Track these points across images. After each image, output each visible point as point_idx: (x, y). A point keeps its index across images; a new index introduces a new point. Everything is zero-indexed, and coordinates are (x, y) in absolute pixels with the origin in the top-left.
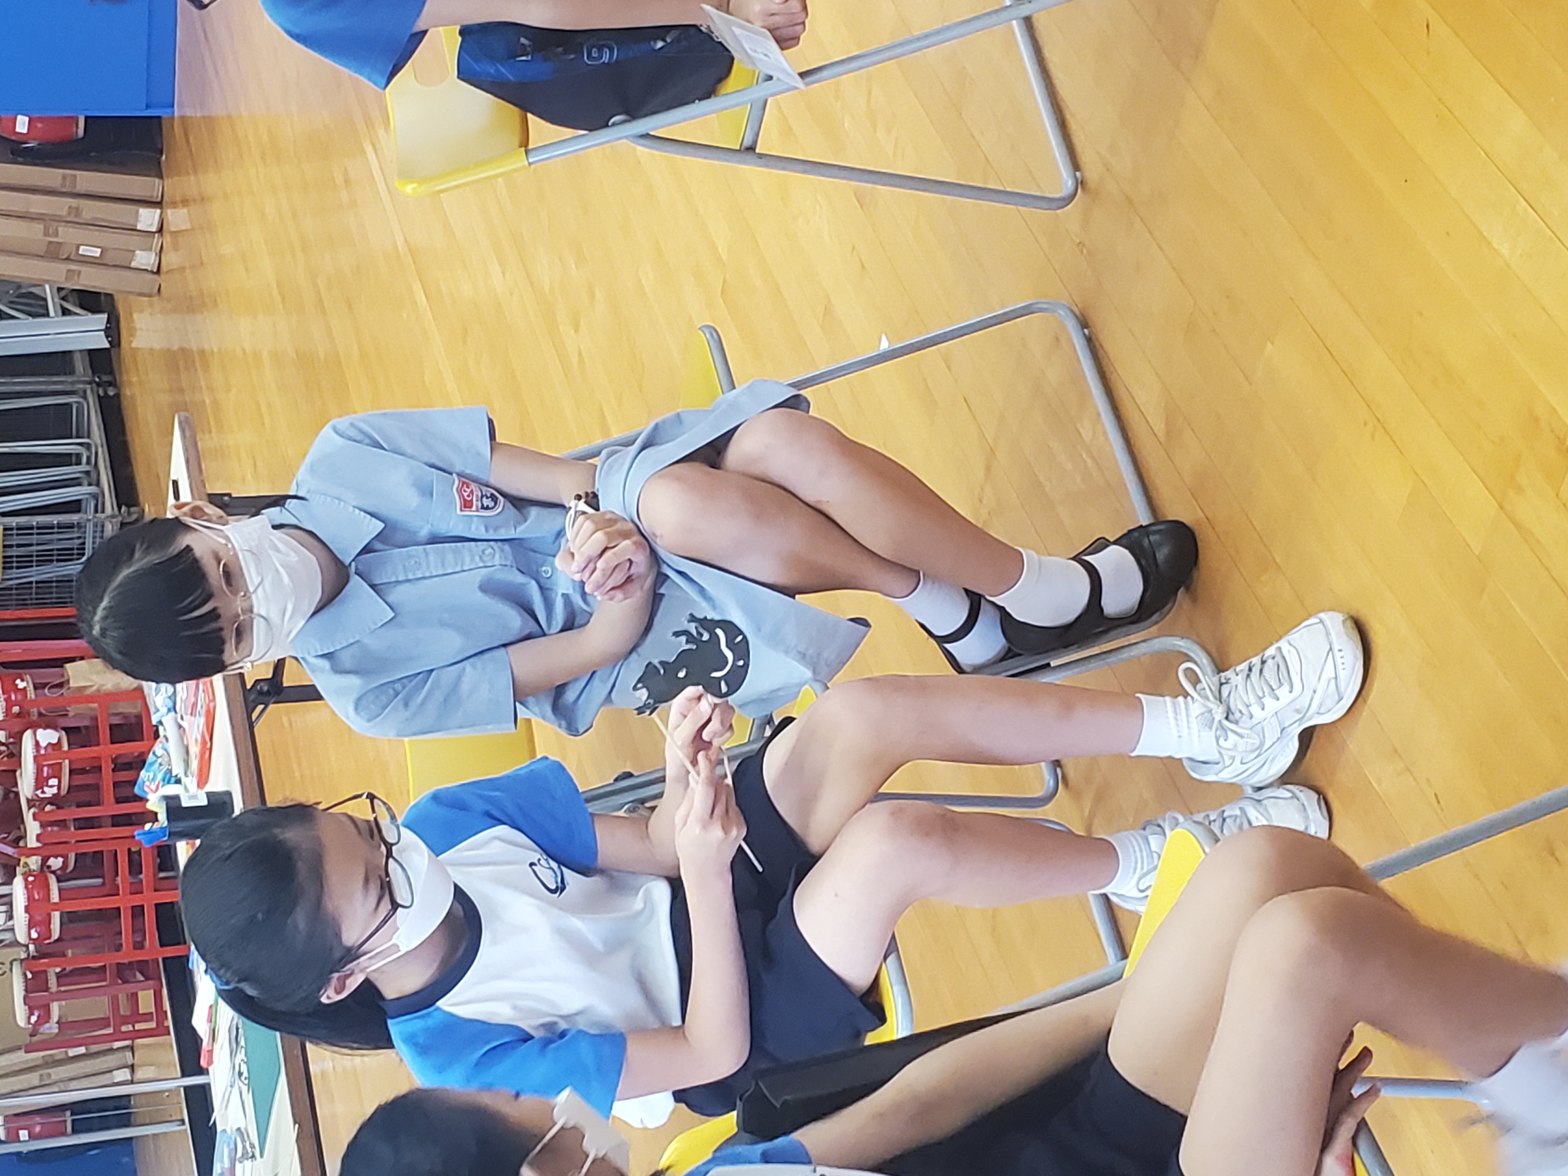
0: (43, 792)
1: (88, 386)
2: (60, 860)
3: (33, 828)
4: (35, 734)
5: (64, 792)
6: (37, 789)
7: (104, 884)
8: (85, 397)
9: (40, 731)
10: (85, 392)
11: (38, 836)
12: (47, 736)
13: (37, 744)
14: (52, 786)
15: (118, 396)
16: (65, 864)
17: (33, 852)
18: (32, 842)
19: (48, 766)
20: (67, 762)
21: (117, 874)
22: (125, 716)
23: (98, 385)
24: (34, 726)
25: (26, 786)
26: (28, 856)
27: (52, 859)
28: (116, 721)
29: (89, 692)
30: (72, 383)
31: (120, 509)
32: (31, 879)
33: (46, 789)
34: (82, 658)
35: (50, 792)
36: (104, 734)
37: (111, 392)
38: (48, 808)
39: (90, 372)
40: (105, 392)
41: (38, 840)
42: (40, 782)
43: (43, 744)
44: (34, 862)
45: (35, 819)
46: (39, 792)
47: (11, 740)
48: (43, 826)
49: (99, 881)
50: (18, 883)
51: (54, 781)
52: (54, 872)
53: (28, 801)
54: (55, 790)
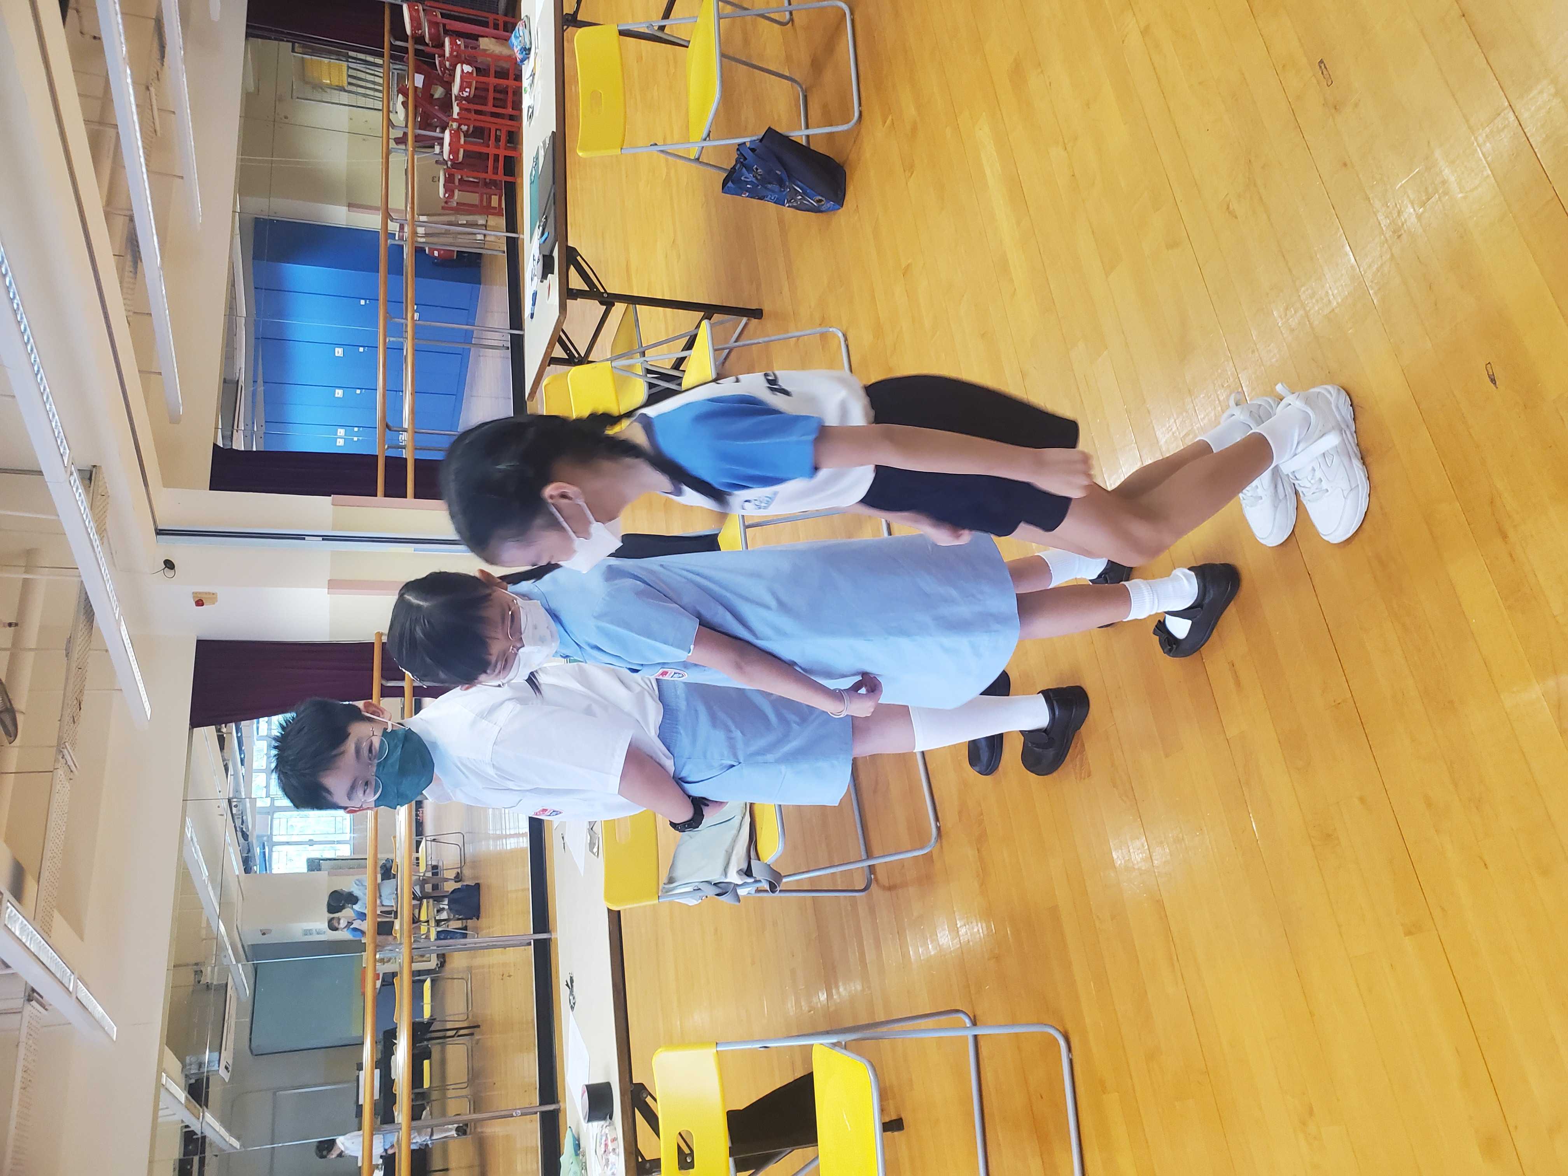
0: (463, 94)
2: (466, 127)
3: (456, 109)
4: (462, 66)
5: (471, 96)
6: (460, 91)
7: (483, 143)
9: (464, 66)
11: (458, 113)
12: (467, 68)
13: (462, 70)
14: (467, 92)
16: (468, 129)
17: (455, 120)
18: (455, 116)
19: (466, 82)
20: (474, 82)
21: (490, 140)
22: (502, 68)
24: (462, 63)
25: (455, 90)
26: (453, 122)
27: (463, 126)
28: (498, 69)
29: (488, 52)
32: (453, 132)
33: (464, 92)
34: (487, 37)
35: (466, 94)
36: (492, 72)
38: (464, 102)
41: (458, 115)
42: (462, 89)
43: (465, 71)
44: (455, 125)
45: (457, 105)
46: (461, 94)
47: (451, 68)
48: (460, 109)
49: (482, 141)
50: (447, 132)
51: (467, 90)
52: (463, 132)
53: (456, 97)
54: (467, 94)
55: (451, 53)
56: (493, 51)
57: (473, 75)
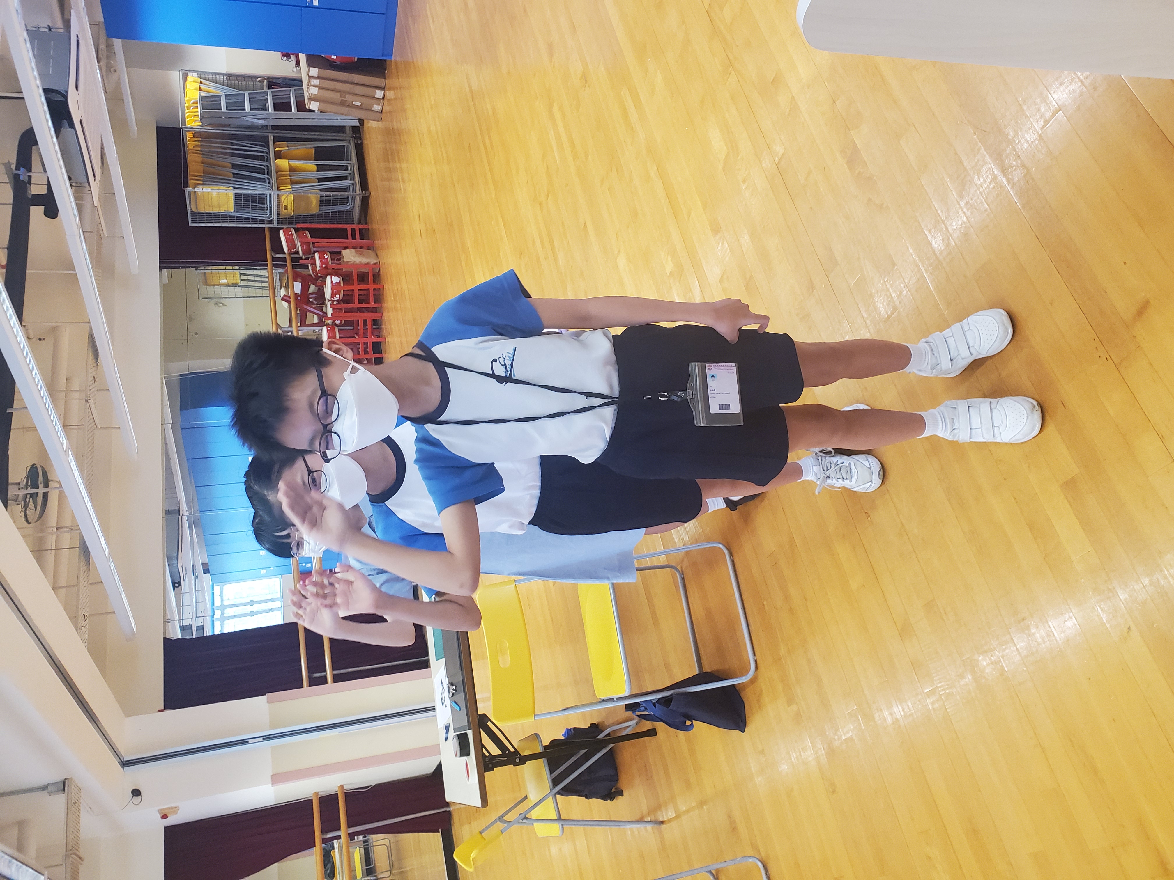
0: (334, 299)
1: (351, 138)
2: (339, 321)
3: (330, 311)
4: (331, 278)
5: (341, 299)
6: (331, 297)
8: (350, 142)
9: (333, 277)
10: (350, 141)
11: (332, 313)
12: (336, 279)
13: (332, 282)
15: (362, 143)
16: (341, 323)
17: (329, 319)
18: (329, 315)
19: (336, 289)
20: (342, 291)
22: (362, 272)
23: (355, 138)
24: (331, 274)
25: (328, 295)
27: (336, 321)
29: (350, 263)
30: (346, 136)
31: (362, 192)
32: (329, 329)
34: (348, 248)
35: (336, 299)
36: (355, 279)
37: (359, 142)
38: (335, 304)
39: (352, 132)
40: (357, 141)
42: (333, 295)
43: (334, 282)
44: (330, 322)
45: (331, 307)
46: (332, 299)
47: (323, 278)
48: (333, 309)
49: (352, 328)
50: (324, 330)
51: (337, 296)
53: (328, 299)
54: (338, 298)
55: (321, 266)
56: (354, 262)
57: (340, 285)
